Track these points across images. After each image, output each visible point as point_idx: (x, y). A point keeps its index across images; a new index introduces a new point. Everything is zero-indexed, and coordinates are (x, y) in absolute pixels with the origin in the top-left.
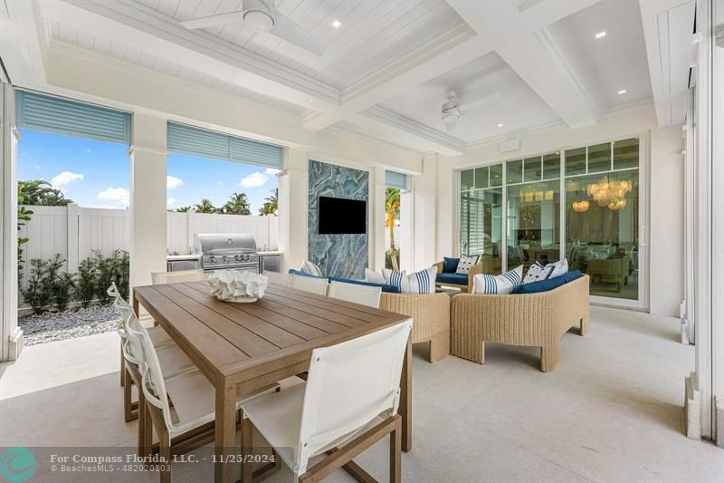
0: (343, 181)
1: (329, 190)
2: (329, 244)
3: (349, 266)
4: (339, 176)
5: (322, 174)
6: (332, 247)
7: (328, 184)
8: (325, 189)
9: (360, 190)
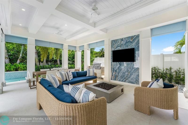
0: (124, 43)
1: (118, 48)
2: (119, 65)
3: (128, 74)
4: (123, 41)
5: (116, 43)
6: (120, 66)
7: (118, 46)
8: (117, 47)
9: (134, 44)
